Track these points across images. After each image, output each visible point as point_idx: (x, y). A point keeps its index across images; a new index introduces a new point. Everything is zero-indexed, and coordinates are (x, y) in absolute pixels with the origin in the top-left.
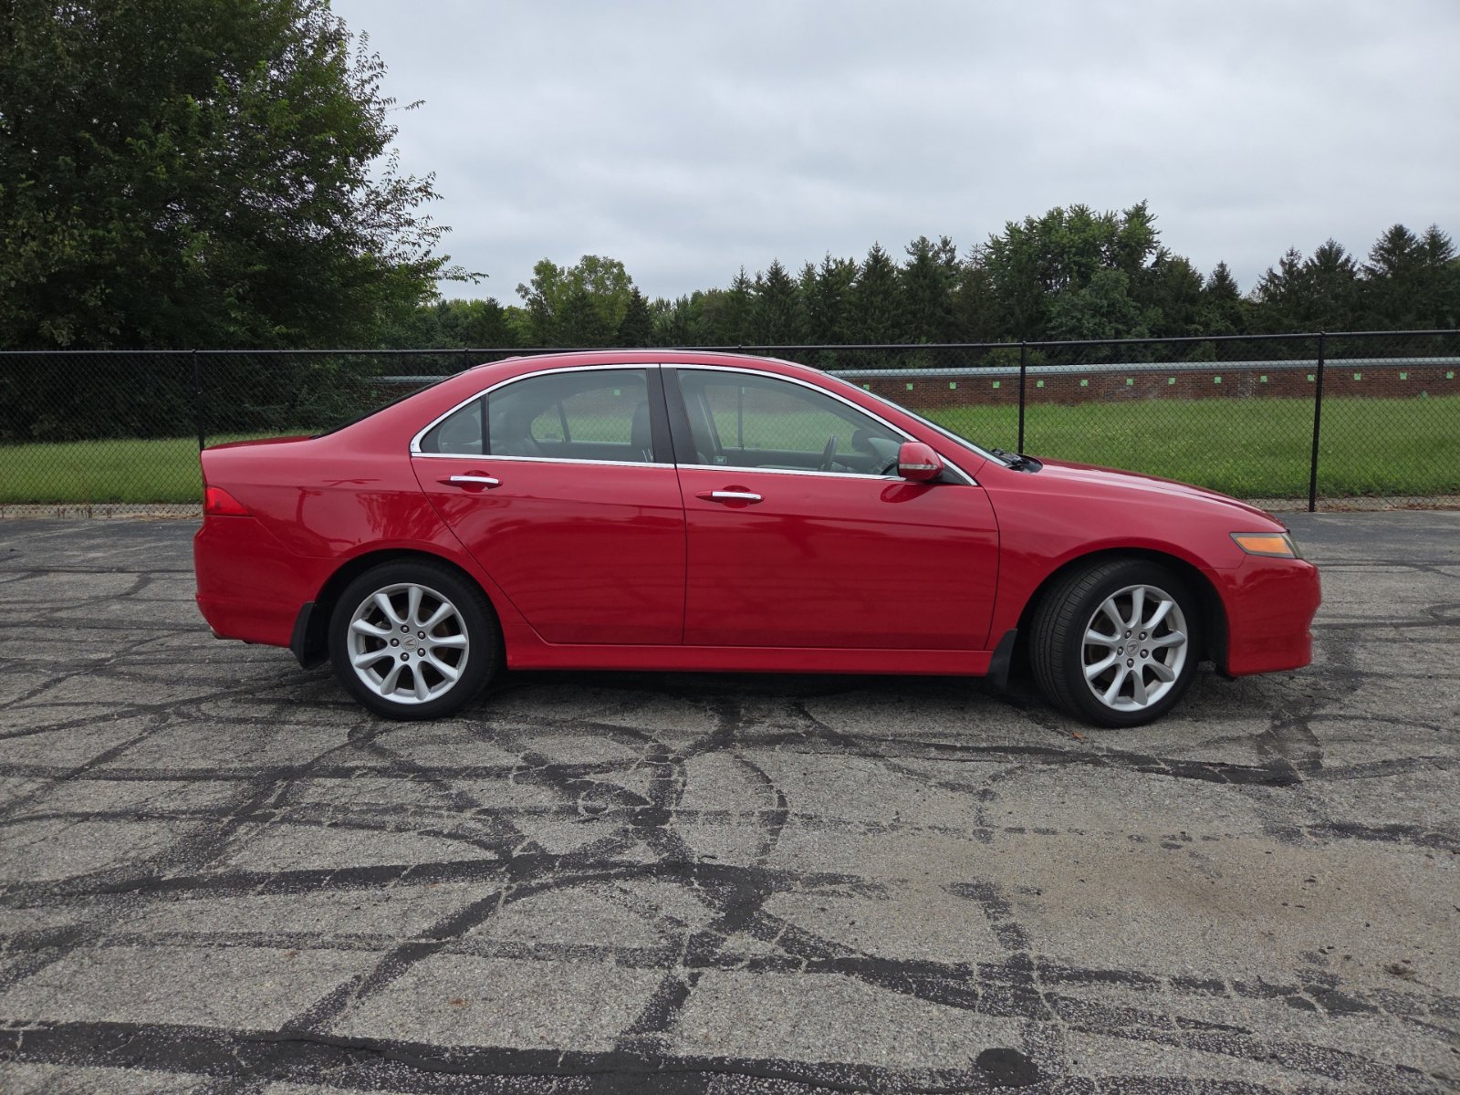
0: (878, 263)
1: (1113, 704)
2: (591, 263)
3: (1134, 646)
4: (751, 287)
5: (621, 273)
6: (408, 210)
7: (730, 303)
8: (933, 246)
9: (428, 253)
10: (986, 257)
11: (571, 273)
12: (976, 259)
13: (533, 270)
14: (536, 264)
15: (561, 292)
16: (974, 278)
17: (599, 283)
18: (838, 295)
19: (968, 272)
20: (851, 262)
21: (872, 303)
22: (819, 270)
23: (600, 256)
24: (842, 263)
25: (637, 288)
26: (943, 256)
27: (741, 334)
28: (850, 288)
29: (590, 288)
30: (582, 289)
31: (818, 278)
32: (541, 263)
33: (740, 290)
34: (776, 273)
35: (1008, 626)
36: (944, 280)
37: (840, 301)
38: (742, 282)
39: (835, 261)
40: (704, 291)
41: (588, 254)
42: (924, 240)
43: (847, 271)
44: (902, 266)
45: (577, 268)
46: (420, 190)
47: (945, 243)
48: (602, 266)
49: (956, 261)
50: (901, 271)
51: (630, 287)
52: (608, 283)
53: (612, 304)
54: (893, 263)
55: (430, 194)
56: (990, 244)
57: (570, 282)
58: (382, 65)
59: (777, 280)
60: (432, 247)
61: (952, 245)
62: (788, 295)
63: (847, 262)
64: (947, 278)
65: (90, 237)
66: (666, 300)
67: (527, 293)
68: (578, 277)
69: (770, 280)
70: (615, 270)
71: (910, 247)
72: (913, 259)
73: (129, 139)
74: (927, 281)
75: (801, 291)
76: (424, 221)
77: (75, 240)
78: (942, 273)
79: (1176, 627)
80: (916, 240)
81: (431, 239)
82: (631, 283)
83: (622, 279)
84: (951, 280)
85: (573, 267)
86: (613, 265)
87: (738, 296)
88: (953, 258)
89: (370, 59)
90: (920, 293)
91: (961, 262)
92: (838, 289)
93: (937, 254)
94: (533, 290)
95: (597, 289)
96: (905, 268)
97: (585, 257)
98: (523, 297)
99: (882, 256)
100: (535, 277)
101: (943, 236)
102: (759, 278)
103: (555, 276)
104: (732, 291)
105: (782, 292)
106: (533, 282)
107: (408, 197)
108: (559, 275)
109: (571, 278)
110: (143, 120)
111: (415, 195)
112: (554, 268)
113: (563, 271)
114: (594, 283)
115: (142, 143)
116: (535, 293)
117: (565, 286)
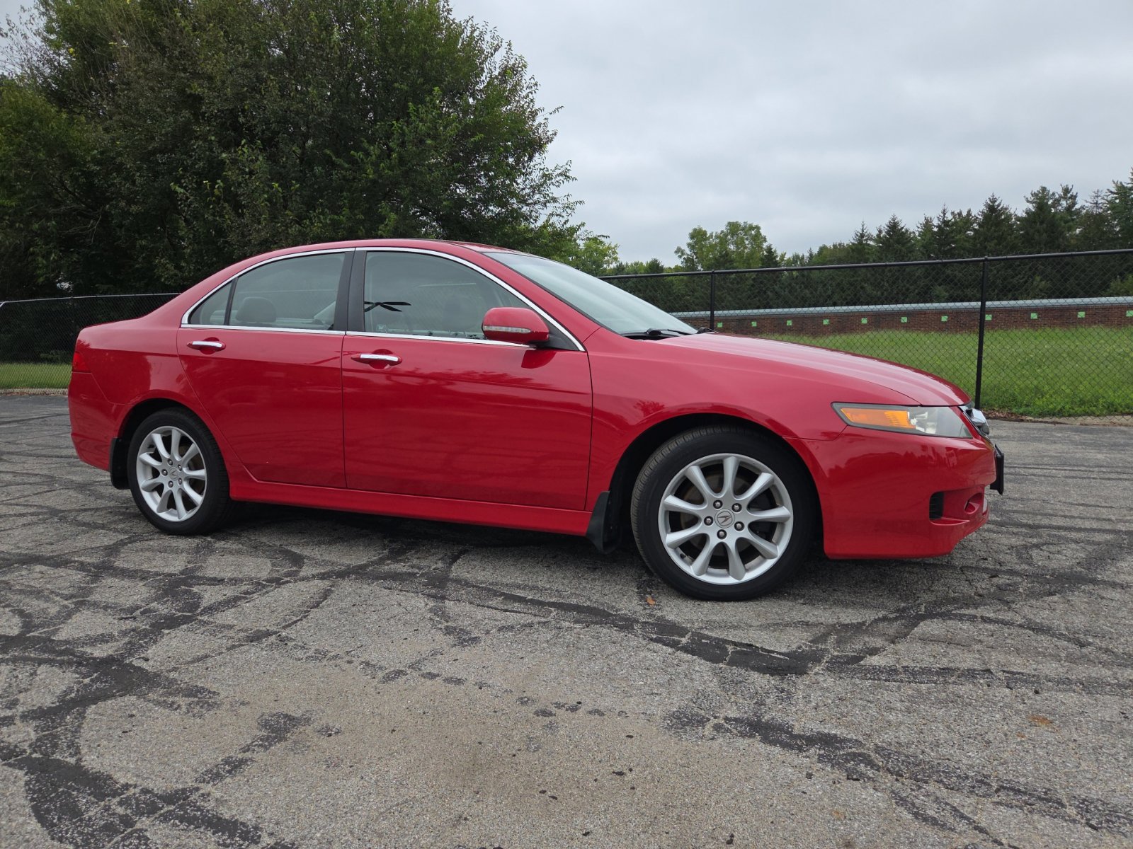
0: (994, 213)
1: (700, 574)
2: (734, 228)
3: (726, 518)
4: (871, 239)
5: (758, 234)
6: (554, 191)
7: (851, 254)
8: (1053, 194)
9: (567, 221)
10: (1109, 202)
11: (717, 237)
12: (1096, 203)
13: (688, 236)
14: (691, 231)
15: (708, 252)
16: (1095, 221)
17: (740, 243)
18: (954, 243)
19: (1089, 216)
20: (969, 213)
21: (986, 247)
22: (936, 222)
23: (741, 222)
24: (960, 214)
25: (770, 245)
26: (1064, 203)
27: (859, 279)
28: (968, 236)
29: (732, 247)
30: (726, 249)
31: (936, 229)
32: (695, 230)
33: (860, 242)
34: (894, 227)
35: (602, 488)
36: (1063, 224)
37: (954, 248)
38: (862, 235)
39: (953, 213)
40: (830, 245)
41: (731, 221)
42: (1044, 189)
43: (964, 221)
44: (1021, 214)
45: (722, 232)
46: (561, 174)
47: (1066, 191)
48: (743, 229)
49: (1077, 206)
50: (1018, 219)
51: (765, 245)
52: (747, 242)
53: (748, 260)
54: (1012, 212)
55: (569, 177)
56: (1114, 190)
57: (716, 245)
58: (536, 85)
59: (894, 232)
60: (570, 218)
61: (1074, 192)
62: (904, 245)
63: (964, 214)
64: (1066, 222)
65: (330, 219)
66: (801, 255)
67: (683, 254)
68: (723, 239)
69: (888, 233)
70: (753, 232)
71: (1029, 196)
72: (1031, 207)
73: (352, 152)
74: (1045, 225)
75: (918, 241)
76: (565, 198)
77: (321, 222)
78: (1062, 218)
79: (782, 504)
80: (1036, 189)
81: (569, 211)
82: (765, 241)
83: (758, 238)
84: (1071, 223)
85: (719, 232)
86: (751, 228)
87: (859, 249)
88: (1074, 204)
89: (528, 81)
90: (1036, 237)
91: (1083, 208)
92: (953, 237)
93: (1057, 202)
94: (688, 251)
95: (738, 248)
96: (1024, 215)
97: (729, 223)
98: (680, 257)
99: (998, 205)
100: (689, 241)
101: (1064, 185)
102: (880, 232)
103: (705, 240)
104: (853, 244)
105: (898, 242)
106: (689, 245)
107: (553, 181)
108: (709, 238)
109: (718, 241)
110: (363, 139)
111: (558, 179)
112: (705, 233)
113: (711, 235)
114: (736, 243)
115: (361, 154)
116: (689, 253)
117: (713, 247)
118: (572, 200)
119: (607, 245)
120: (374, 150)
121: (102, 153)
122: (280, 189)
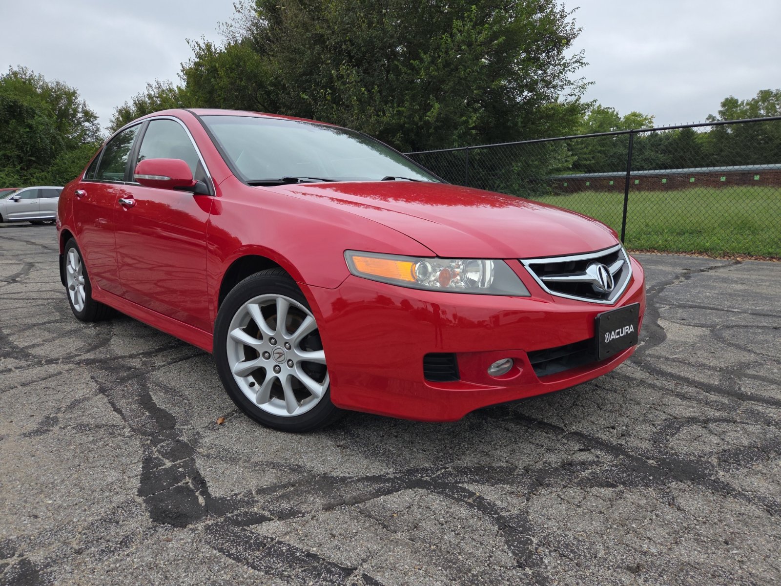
2: (765, 95)
6: (570, 76)
11: (747, 104)
13: (720, 105)
14: (723, 100)
17: (771, 108)
23: (774, 89)
29: (762, 112)
30: (757, 114)
32: (727, 99)
41: (763, 89)
45: (754, 99)
46: (576, 62)
48: (775, 96)
52: (778, 107)
55: (583, 63)
57: (746, 111)
67: (714, 120)
68: (754, 106)
73: (411, 61)
76: (580, 81)
85: (751, 99)
94: (719, 117)
95: (769, 113)
97: (761, 91)
100: (721, 109)
103: (737, 107)
106: (720, 112)
107: (570, 68)
108: (740, 106)
109: (748, 107)
110: (420, 51)
111: (574, 65)
112: (737, 101)
113: (742, 103)
114: (767, 108)
115: (417, 62)
116: (720, 119)
117: (744, 113)
118: (585, 81)
119: (644, 117)
120: (426, 58)
121: (276, 79)
122: (366, 92)
